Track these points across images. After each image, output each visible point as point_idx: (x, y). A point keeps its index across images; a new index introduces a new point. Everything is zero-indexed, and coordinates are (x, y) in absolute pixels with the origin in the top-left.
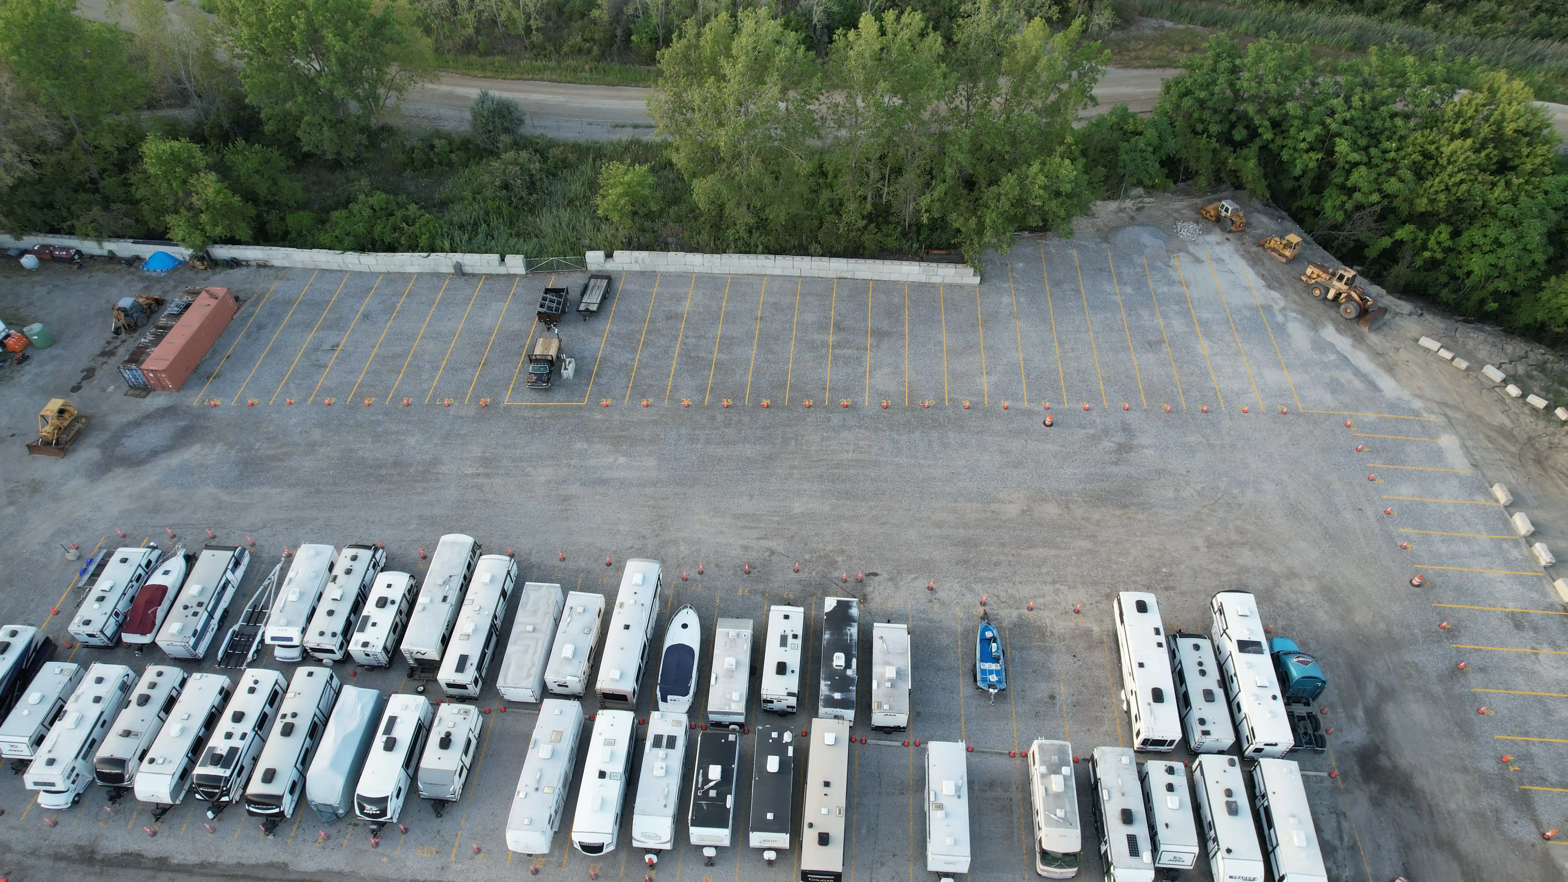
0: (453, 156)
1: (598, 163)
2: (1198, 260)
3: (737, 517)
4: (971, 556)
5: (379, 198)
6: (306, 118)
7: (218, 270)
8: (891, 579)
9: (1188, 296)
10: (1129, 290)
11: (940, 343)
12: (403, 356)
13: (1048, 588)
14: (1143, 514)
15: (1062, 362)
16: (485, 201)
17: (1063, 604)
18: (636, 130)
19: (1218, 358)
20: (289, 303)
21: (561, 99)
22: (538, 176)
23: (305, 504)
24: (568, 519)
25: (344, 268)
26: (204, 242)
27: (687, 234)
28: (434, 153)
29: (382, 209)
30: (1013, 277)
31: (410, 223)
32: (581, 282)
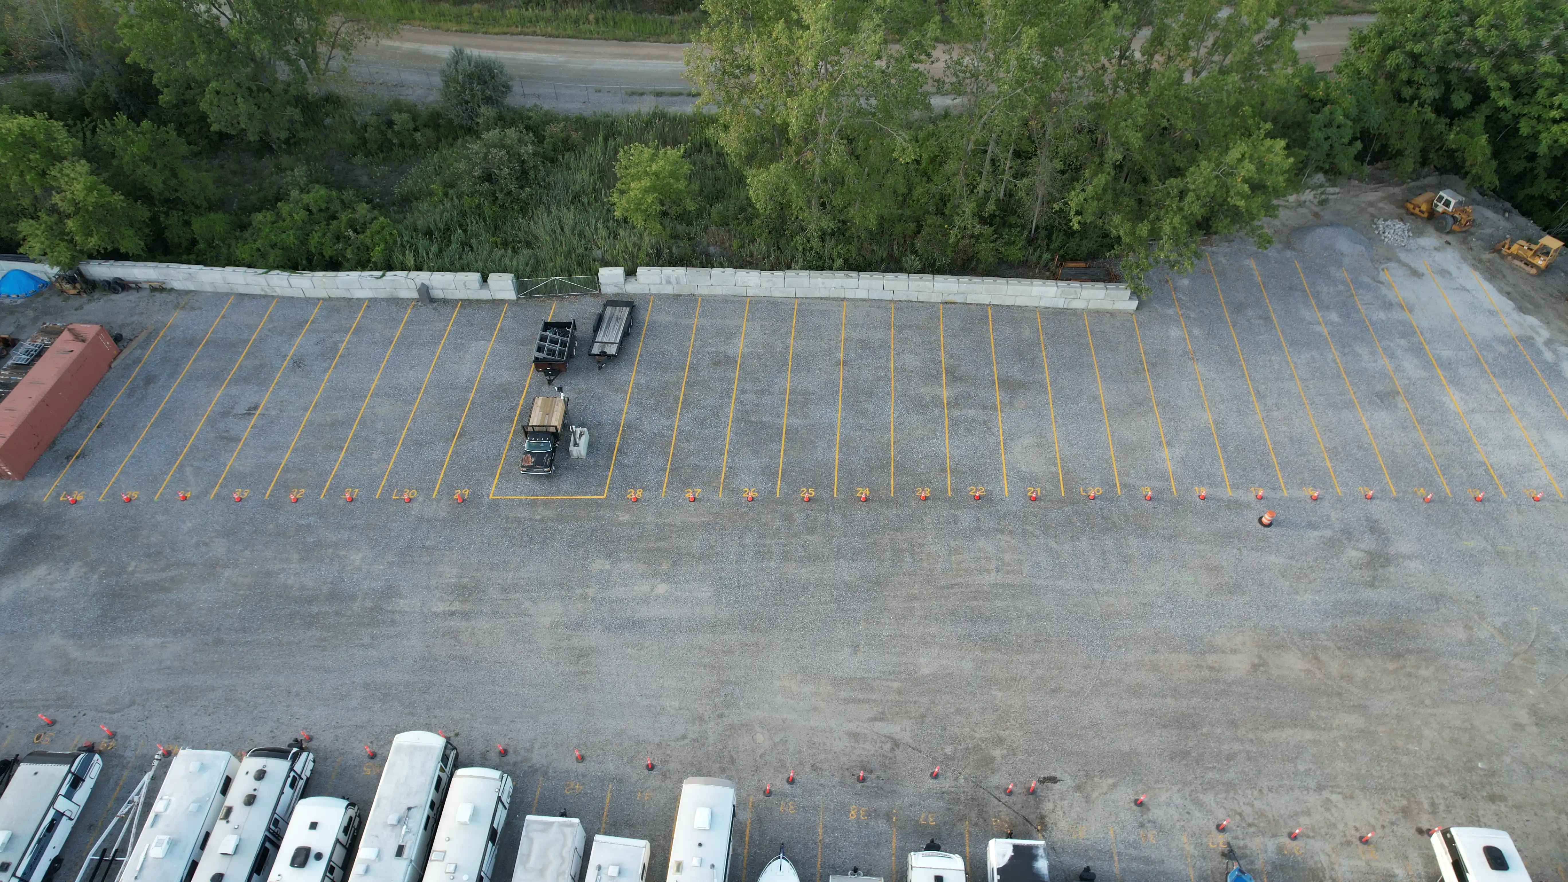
0: (418, 135)
1: (611, 143)
2: (1415, 274)
3: (838, 682)
4: (1190, 744)
5: (318, 194)
6: (213, 84)
7: (96, 295)
8: (1079, 788)
9: (1414, 323)
10: (1334, 317)
11: (1096, 398)
12: (347, 423)
13: (1313, 799)
14: (1427, 667)
15: (1267, 427)
16: (460, 197)
17: (1341, 827)
18: (660, 99)
19: (1477, 416)
20: (191, 343)
21: (560, 58)
22: (531, 164)
23: (195, 663)
24: (585, 689)
25: (269, 292)
26: (73, 258)
27: (735, 243)
28: (393, 132)
29: (320, 210)
30: (1179, 300)
31: (359, 230)
32: (593, 310)
